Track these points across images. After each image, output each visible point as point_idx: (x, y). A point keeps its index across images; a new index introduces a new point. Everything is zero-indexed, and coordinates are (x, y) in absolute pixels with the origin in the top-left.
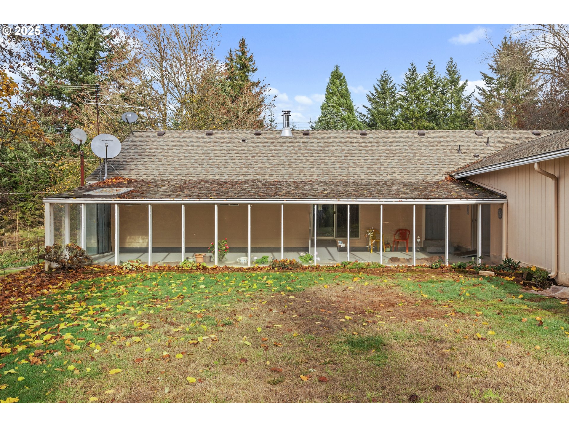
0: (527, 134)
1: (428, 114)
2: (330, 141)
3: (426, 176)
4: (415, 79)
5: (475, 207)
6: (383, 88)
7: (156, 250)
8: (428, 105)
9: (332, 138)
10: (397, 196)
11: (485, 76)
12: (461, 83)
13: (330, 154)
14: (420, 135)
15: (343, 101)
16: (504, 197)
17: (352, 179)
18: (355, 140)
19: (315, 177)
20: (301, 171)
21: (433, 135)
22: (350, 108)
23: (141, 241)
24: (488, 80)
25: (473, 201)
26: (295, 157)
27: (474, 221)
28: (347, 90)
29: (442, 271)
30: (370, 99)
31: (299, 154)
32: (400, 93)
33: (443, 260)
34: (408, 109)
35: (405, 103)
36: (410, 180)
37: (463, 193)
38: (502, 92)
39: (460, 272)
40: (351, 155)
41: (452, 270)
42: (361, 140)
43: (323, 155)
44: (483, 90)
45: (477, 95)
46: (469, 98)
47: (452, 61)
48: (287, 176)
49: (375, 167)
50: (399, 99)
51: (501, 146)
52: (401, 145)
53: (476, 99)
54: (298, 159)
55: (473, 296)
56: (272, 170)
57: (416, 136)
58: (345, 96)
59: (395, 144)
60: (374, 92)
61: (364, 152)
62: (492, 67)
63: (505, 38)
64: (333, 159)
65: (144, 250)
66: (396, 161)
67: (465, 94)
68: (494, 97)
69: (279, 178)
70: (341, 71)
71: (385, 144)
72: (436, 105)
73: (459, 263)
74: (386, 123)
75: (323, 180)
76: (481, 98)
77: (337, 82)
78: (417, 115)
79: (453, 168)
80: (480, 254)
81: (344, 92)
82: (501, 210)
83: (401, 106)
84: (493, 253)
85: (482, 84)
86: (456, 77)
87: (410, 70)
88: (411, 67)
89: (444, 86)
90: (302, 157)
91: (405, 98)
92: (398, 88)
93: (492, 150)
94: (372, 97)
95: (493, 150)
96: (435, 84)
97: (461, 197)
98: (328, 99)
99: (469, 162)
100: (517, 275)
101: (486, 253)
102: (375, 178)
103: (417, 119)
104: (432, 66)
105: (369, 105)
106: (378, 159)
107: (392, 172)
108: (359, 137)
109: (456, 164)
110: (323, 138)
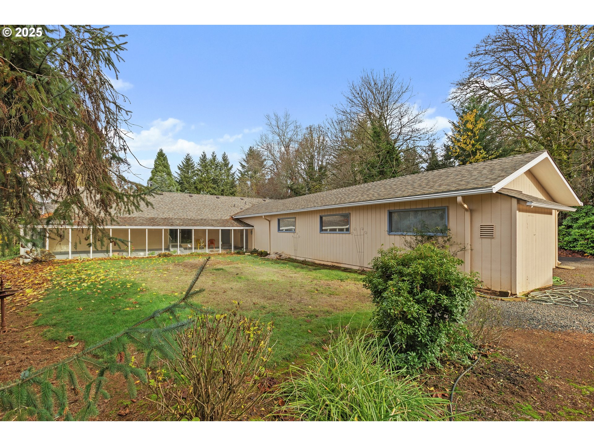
0: (261, 200)
1: (212, 180)
2: (175, 198)
3: (222, 217)
4: (205, 160)
5: (243, 230)
6: (187, 163)
7: (73, 253)
8: (212, 175)
9: (175, 197)
10: (213, 226)
11: (242, 164)
12: (230, 166)
13: (176, 205)
14: (217, 198)
15: (165, 169)
16: (253, 226)
17: (189, 218)
18: (187, 199)
19: (171, 216)
20: (163, 213)
21: (223, 198)
22: (169, 174)
23: (65, 248)
24: (243, 167)
25: (242, 228)
26: (158, 206)
27: (242, 235)
28: (168, 164)
29: (231, 254)
30: (179, 169)
31: (160, 205)
32: (197, 166)
33: (231, 251)
34: (202, 176)
35: (199, 173)
36: (215, 218)
37: (238, 225)
38: (250, 173)
39: (238, 254)
40: (186, 206)
41: (235, 253)
42: (190, 199)
43: (173, 206)
44: (241, 171)
46: (233, 174)
47: (225, 154)
48: (156, 215)
49: (199, 212)
50: (196, 170)
51: (251, 205)
52: (209, 203)
53: (237, 175)
54: (160, 207)
55: (244, 260)
56: (148, 212)
57: (215, 198)
58: (167, 166)
59: (206, 201)
60: (181, 164)
61: (192, 205)
62: (245, 161)
63: (251, 147)
64: (178, 208)
65: (67, 253)
66: (208, 210)
67: (232, 171)
68: (246, 175)
69: (153, 216)
70: (164, 152)
71: (202, 202)
72: (217, 176)
73: (237, 251)
74: (189, 183)
75: (175, 217)
76: (239, 175)
77: (162, 158)
78: (207, 180)
79: (232, 214)
80: (244, 248)
81: (166, 164)
82: (252, 231)
83: (198, 174)
84: (249, 247)
85: (240, 168)
86: (227, 162)
87: (202, 155)
88: (203, 154)
89: (221, 166)
90: (162, 206)
91: (200, 170)
92: (196, 165)
94: (181, 167)
95: (248, 207)
96: (216, 165)
97: (238, 226)
98: (156, 167)
99: (239, 211)
100: (258, 253)
101: (247, 248)
102: (200, 218)
103: (207, 182)
104: (214, 155)
105: (179, 172)
106: (200, 209)
107: (207, 215)
108: (189, 197)
109: (234, 212)
110: (171, 197)
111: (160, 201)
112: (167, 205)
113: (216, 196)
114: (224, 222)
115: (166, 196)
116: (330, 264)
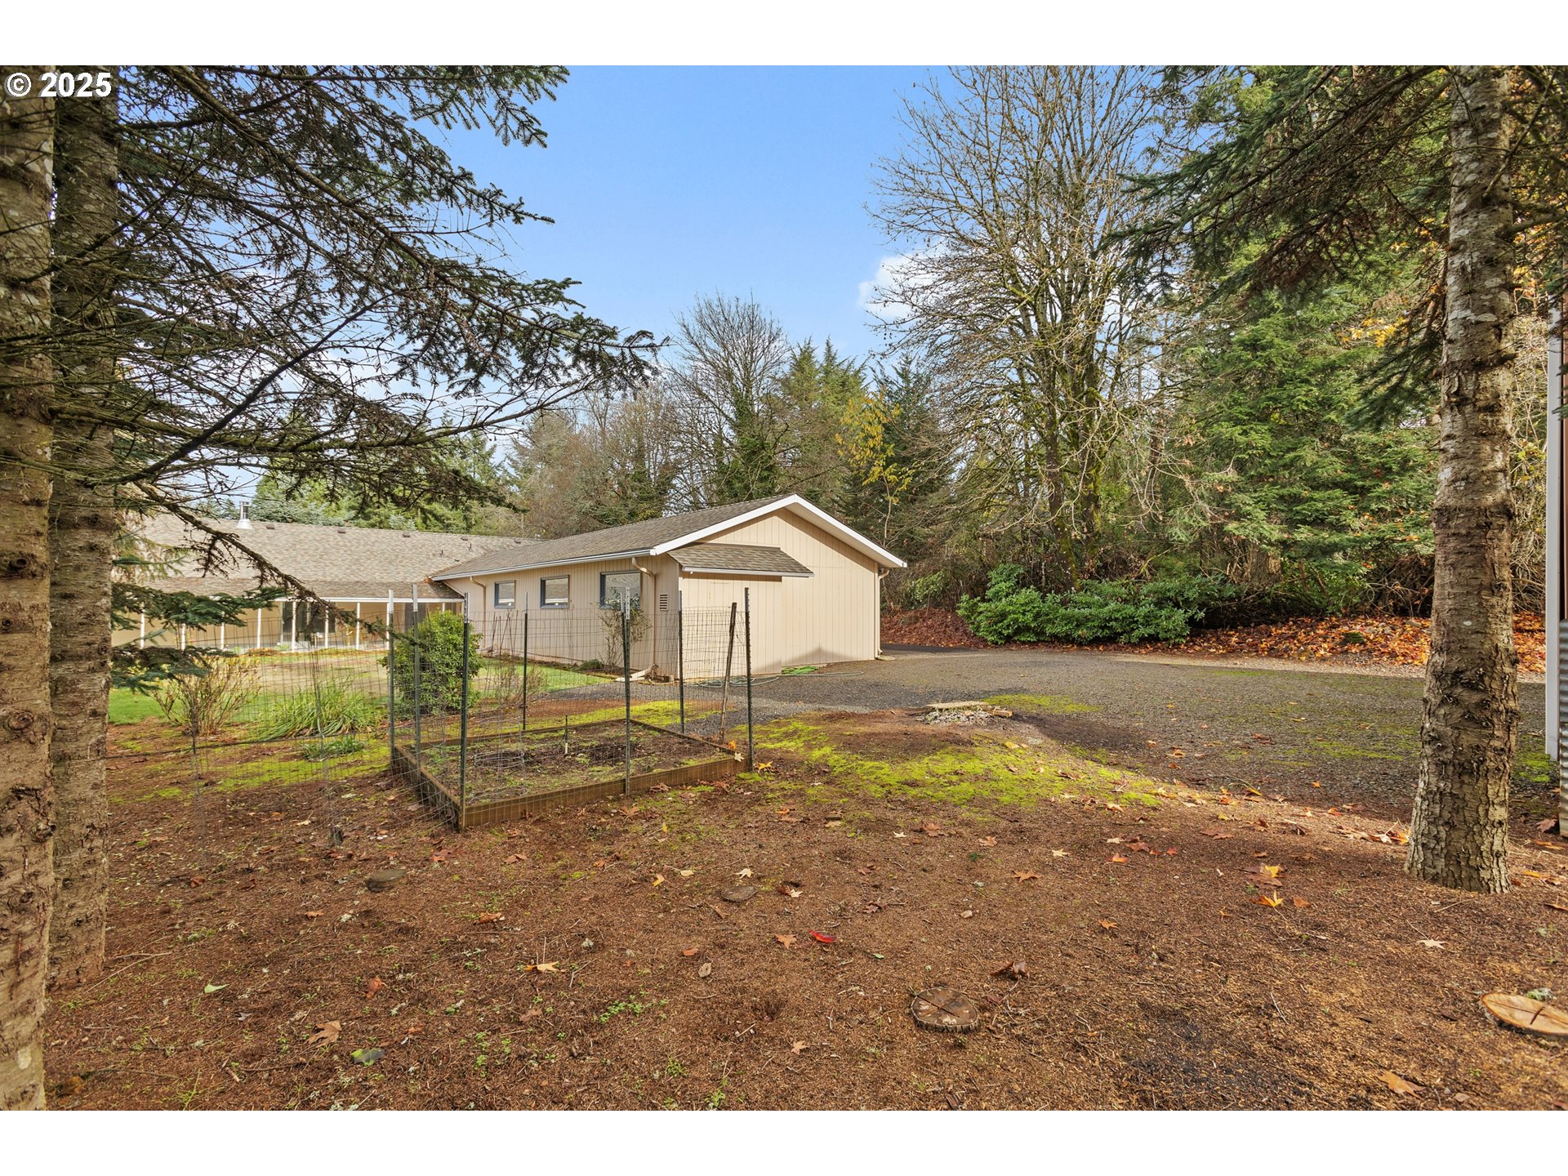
0: (509, 541)
2: (302, 537)
3: (405, 578)
5: (439, 605)
9: (304, 535)
10: (373, 595)
14: (405, 536)
16: (467, 597)
17: (329, 579)
18: (331, 539)
21: (418, 537)
25: (437, 600)
37: (435, 594)
40: (327, 554)
42: (339, 539)
45: (507, 464)
49: (354, 567)
51: (482, 552)
52: (384, 546)
57: (401, 537)
59: (377, 544)
61: (342, 552)
66: (377, 562)
71: (366, 544)
79: (433, 571)
82: (459, 608)
93: (473, 555)
97: (432, 597)
99: (449, 565)
102: (353, 579)
106: (357, 560)
107: (373, 572)
108: (337, 535)
109: (437, 567)
110: (292, 534)
111: (265, 544)
112: (281, 553)
113: (402, 532)
114: (403, 589)
115: (282, 532)
116: (545, 659)
